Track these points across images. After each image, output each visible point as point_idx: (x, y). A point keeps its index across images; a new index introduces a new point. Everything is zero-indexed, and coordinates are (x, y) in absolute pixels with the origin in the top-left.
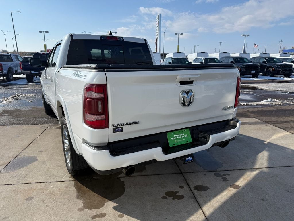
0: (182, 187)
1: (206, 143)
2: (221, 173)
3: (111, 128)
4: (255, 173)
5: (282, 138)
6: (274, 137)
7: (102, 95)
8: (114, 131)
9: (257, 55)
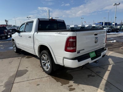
0: (92, 73)
1: (101, 56)
2: (101, 67)
3: (77, 52)
4: (111, 65)
5: (112, 54)
6: (109, 54)
7: (74, 40)
8: (78, 53)
9: (88, 26)
